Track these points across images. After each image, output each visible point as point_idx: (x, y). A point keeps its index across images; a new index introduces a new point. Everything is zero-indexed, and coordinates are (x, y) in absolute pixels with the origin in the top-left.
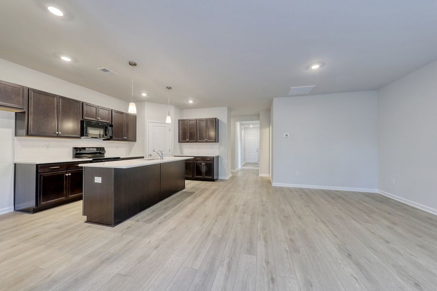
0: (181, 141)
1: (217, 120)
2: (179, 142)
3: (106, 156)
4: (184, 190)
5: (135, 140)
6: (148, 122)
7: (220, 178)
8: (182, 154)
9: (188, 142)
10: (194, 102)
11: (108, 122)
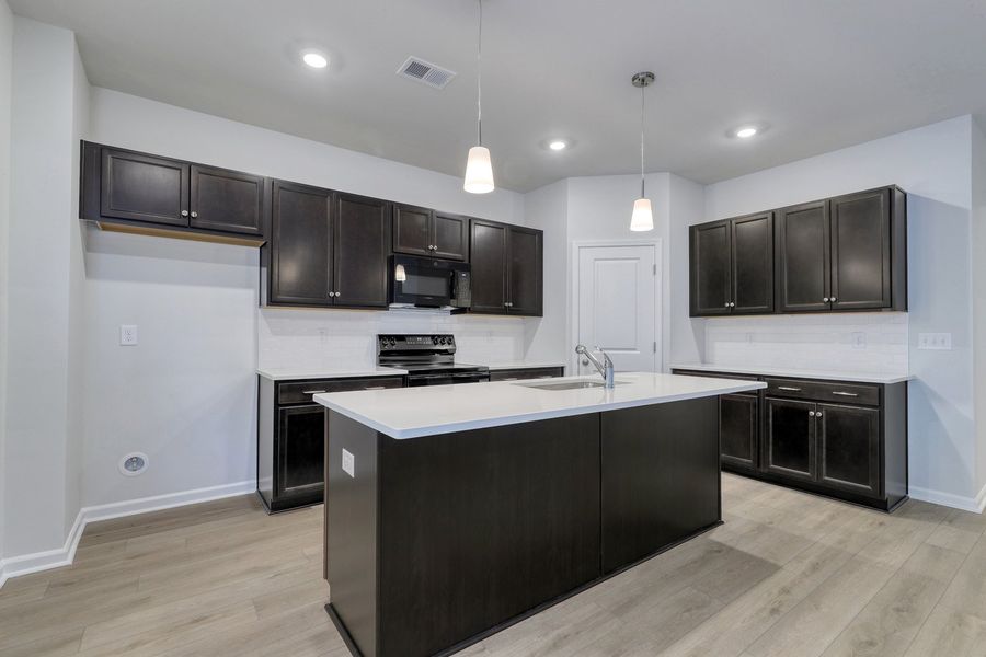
0: (699, 309)
1: (897, 194)
2: (693, 314)
3: (461, 360)
4: (716, 535)
5: (538, 312)
6: (575, 247)
7: (915, 493)
8: (704, 362)
9: (732, 312)
10: (760, 132)
11: (458, 256)
